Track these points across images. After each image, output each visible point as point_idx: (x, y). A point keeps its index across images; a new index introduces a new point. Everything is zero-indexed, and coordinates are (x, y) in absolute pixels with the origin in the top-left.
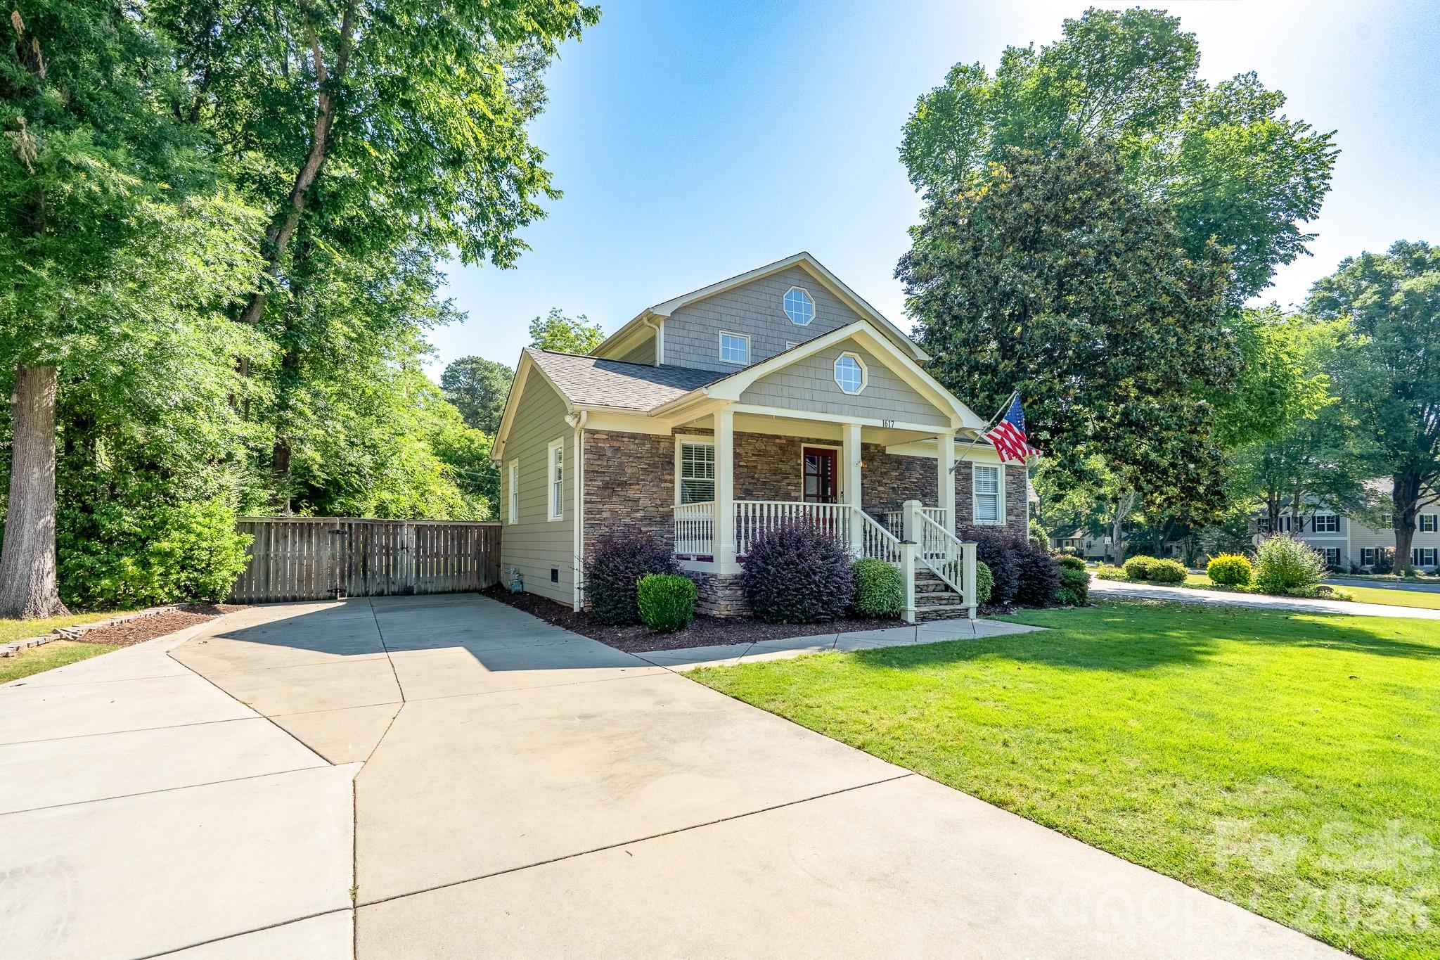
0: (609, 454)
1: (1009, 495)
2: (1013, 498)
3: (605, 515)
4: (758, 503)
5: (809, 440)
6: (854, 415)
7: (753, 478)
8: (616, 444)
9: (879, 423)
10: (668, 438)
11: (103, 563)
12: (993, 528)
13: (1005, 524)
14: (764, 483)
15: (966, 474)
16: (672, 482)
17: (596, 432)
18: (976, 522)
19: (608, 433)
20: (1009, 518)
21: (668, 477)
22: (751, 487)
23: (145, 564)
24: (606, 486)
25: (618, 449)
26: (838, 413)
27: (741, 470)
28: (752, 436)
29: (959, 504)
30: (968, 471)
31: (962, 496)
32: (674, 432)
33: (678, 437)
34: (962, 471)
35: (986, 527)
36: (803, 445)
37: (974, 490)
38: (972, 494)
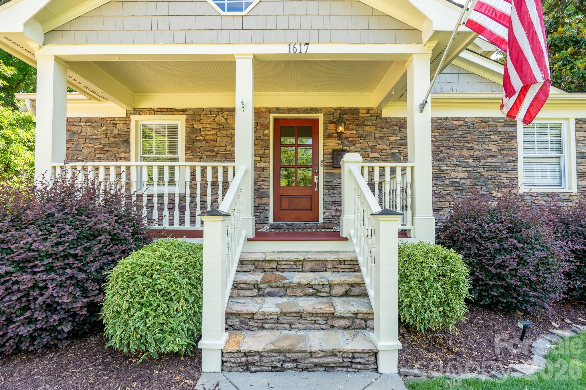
1: (580, 155)
5: (278, 110)
7: (212, 151)
8: (74, 129)
9: (283, 50)
10: (122, 119)
12: (555, 196)
13: (575, 191)
18: (522, 190)
20: (581, 184)
26: (211, 42)
27: (199, 144)
28: (211, 111)
29: (495, 169)
30: (511, 129)
31: (500, 159)
32: (128, 114)
33: (133, 118)
34: (500, 129)
35: (542, 195)
36: (272, 116)
37: (521, 153)
38: (516, 156)
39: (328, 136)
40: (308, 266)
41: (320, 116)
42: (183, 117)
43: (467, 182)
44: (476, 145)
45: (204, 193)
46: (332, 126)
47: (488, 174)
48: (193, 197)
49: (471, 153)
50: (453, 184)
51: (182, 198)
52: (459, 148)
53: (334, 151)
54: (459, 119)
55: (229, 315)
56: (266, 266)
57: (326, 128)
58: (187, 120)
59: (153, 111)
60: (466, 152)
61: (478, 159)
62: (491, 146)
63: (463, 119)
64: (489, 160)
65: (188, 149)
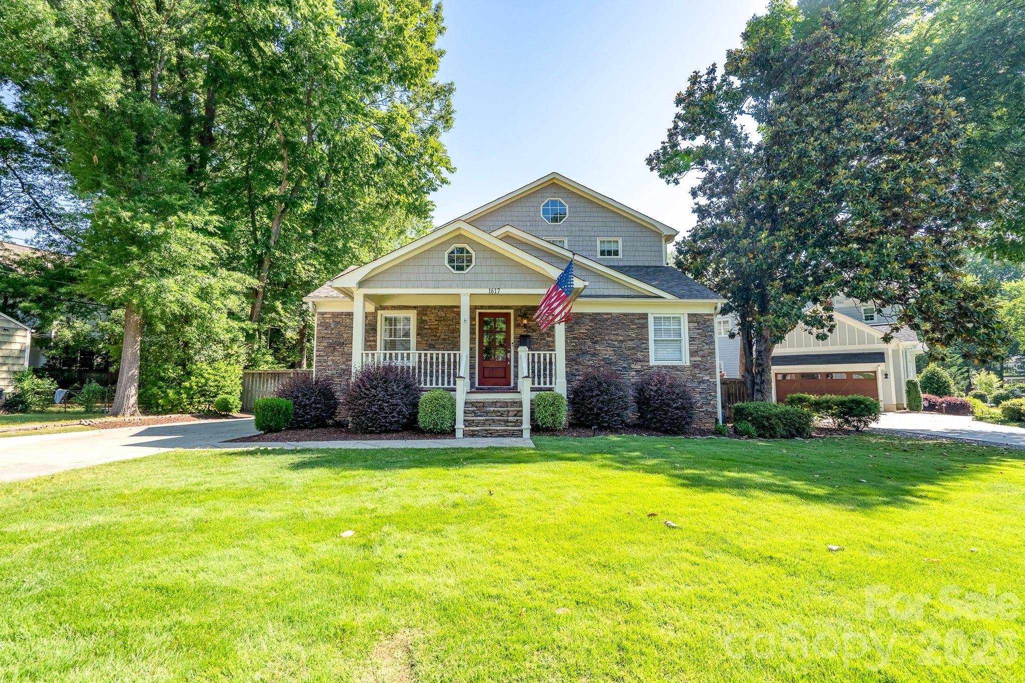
0: (332, 326)
1: (692, 339)
2: (697, 342)
3: (329, 363)
4: (440, 352)
5: (482, 307)
6: (463, 287)
7: (435, 336)
8: (337, 320)
9: (486, 291)
10: (372, 313)
11: (163, 392)
12: (675, 368)
13: (688, 364)
14: (444, 339)
15: (642, 324)
16: (375, 341)
17: (325, 313)
18: (652, 362)
19: (333, 314)
20: (693, 359)
21: (372, 339)
22: (433, 342)
23: (179, 393)
24: (330, 346)
25: (338, 323)
26: (448, 287)
27: (426, 331)
28: (435, 307)
29: (633, 348)
30: (644, 321)
31: (636, 342)
32: (376, 309)
33: (379, 312)
34: (636, 321)
35: (666, 367)
36: (478, 311)
37: (651, 336)
38: (647, 340)
39: (517, 326)
40: (499, 404)
41: (512, 311)
42: (415, 311)
43: (614, 358)
44: (619, 332)
45: (426, 365)
46: (519, 318)
47: (628, 353)
48: (420, 368)
49: (616, 337)
50: (604, 359)
51: (414, 368)
52: (608, 334)
53: (521, 336)
54: (607, 314)
55: (465, 420)
56: (477, 405)
57: (515, 320)
58: (418, 314)
59: (394, 308)
60: (612, 337)
61: (621, 341)
62: (630, 333)
63: (611, 314)
64: (629, 342)
65: (418, 334)
